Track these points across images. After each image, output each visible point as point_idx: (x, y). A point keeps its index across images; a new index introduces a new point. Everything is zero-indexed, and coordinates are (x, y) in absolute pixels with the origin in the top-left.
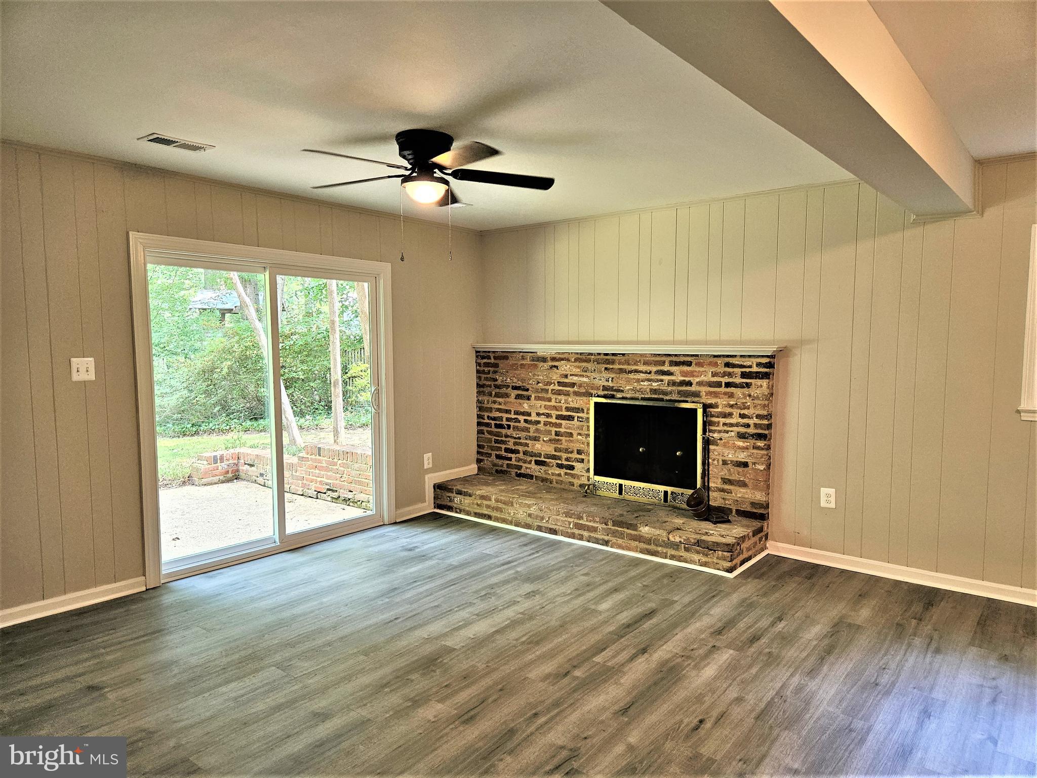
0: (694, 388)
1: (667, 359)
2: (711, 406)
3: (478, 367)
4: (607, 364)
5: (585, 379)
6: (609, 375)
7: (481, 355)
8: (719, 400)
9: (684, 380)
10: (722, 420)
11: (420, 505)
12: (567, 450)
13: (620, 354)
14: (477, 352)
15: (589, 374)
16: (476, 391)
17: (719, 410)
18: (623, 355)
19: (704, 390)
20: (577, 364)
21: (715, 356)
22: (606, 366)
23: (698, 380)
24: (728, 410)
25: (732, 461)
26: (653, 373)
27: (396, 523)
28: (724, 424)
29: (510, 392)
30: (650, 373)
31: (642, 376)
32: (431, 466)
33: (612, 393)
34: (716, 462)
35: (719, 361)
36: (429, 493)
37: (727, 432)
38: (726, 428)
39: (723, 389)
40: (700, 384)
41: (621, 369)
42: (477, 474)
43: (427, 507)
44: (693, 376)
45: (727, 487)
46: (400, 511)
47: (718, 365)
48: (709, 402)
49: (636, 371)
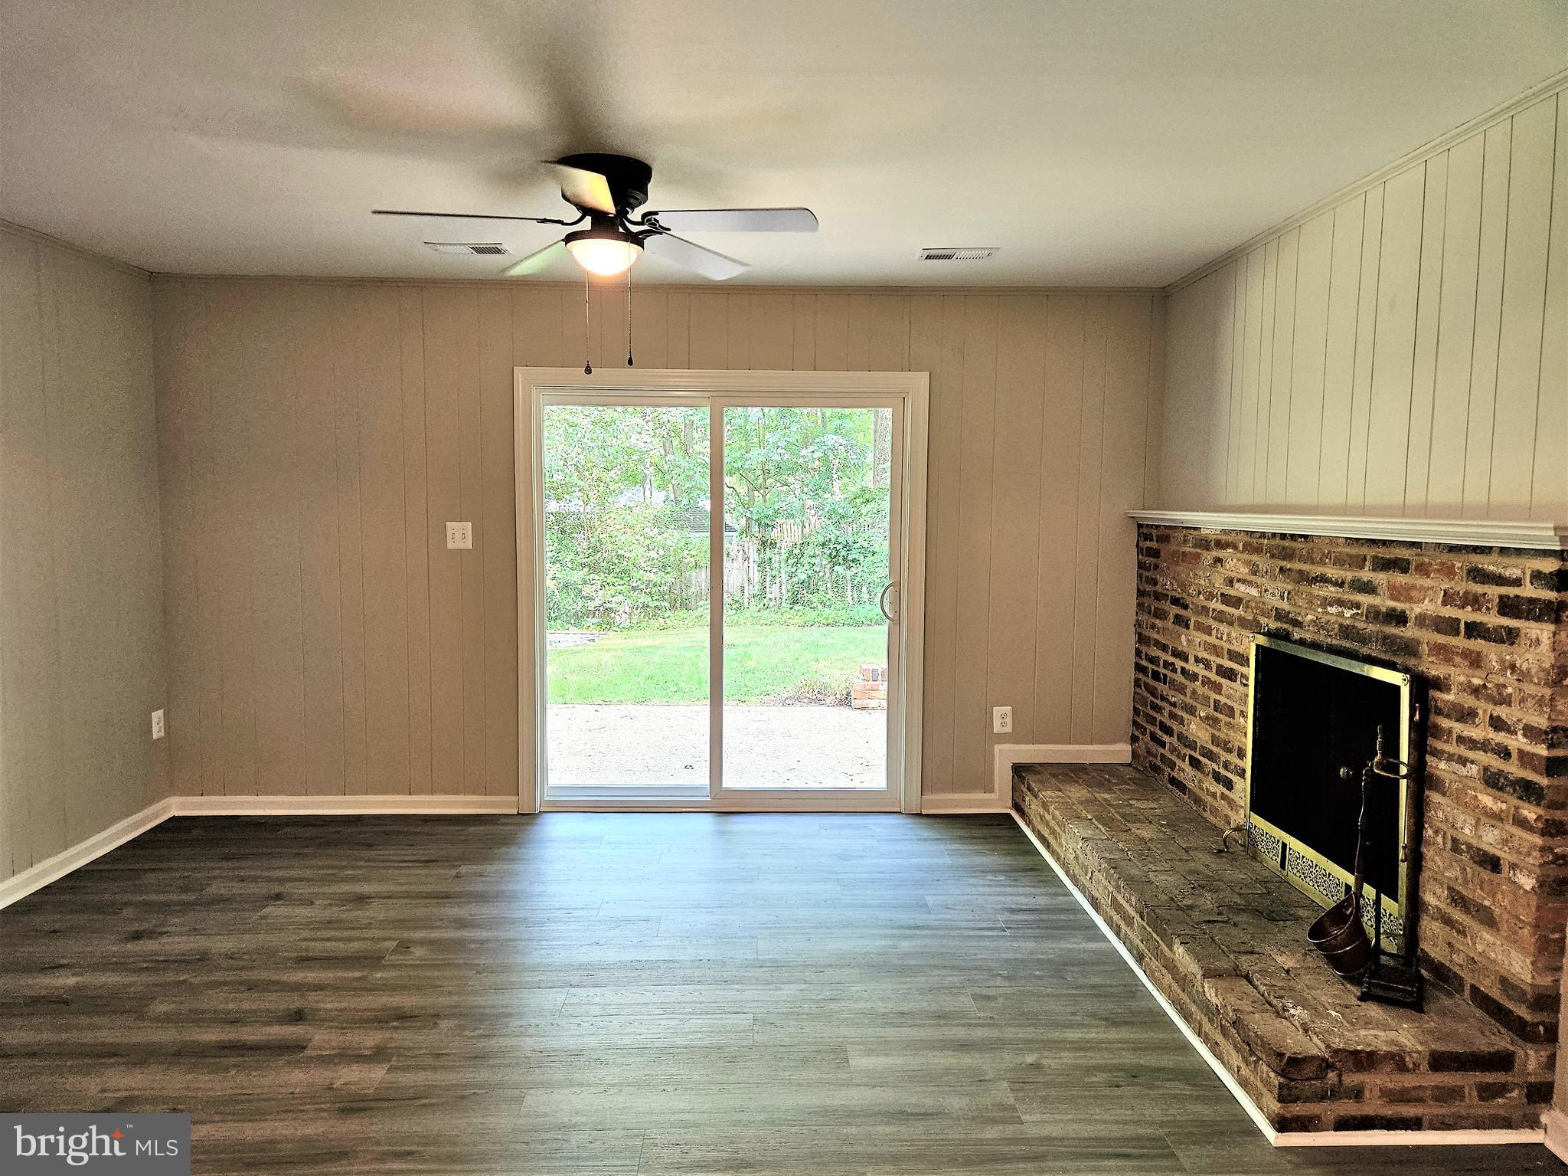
0: (1409, 632)
1: (1370, 552)
2: (1439, 684)
3: (1140, 557)
4: (1284, 559)
5: (1254, 592)
6: (1285, 586)
7: (1144, 531)
8: (1452, 670)
9: (1394, 610)
10: (1457, 727)
11: (981, 796)
12: (1226, 743)
13: (1301, 536)
14: (1140, 526)
15: (1259, 580)
16: (1135, 602)
17: (1450, 697)
18: (1306, 537)
19: (1428, 637)
20: (1246, 556)
21: (1452, 549)
22: (1284, 563)
23: (1418, 609)
24: (1469, 701)
25: (1469, 846)
26: (1346, 586)
27: (920, 815)
28: (1461, 740)
29: (1166, 608)
30: (1341, 585)
31: (1331, 591)
32: (1009, 729)
33: (1285, 626)
34: (1440, 839)
35: (1459, 563)
36: (1003, 777)
37: (1463, 761)
38: (1462, 751)
39: (1460, 642)
40: (1422, 621)
41: (1301, 572)
42: (1130, 765)
43: (997, 802)
44: (1410, 599)
45: (1457, 915)
46: (927, 797)
47: (1455, 574)
48: (1434, 673)
49: (1323, 579)
